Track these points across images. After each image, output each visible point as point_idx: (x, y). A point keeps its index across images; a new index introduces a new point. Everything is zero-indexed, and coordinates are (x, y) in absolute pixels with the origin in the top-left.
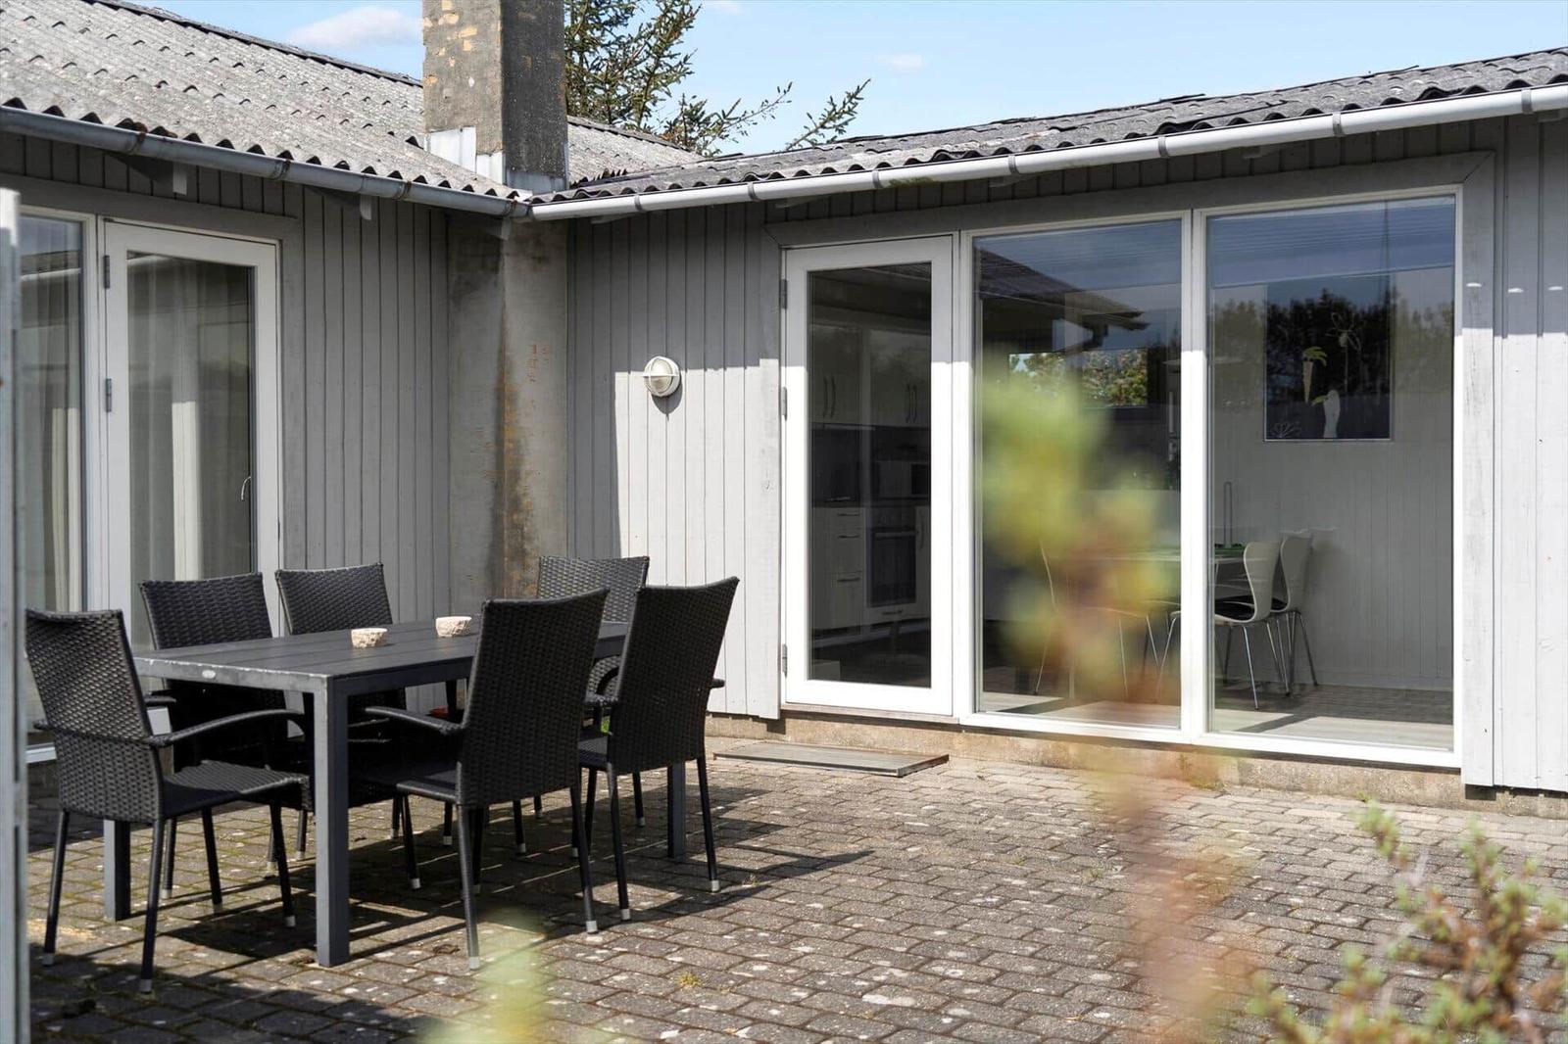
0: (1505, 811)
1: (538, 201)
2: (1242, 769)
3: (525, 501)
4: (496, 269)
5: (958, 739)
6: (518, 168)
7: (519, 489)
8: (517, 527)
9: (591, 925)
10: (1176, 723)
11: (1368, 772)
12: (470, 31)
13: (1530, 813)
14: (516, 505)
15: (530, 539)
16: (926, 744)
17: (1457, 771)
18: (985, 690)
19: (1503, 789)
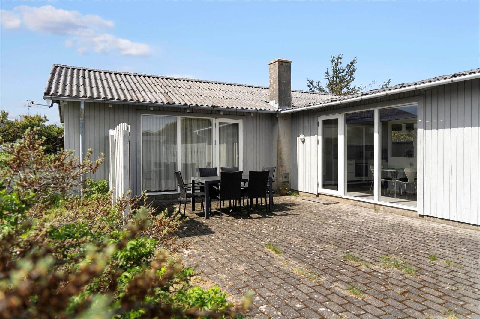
0: (426, 220)
1: (282, 111)
2: (384, 209)
3: (282, 158)
4: (278, 121)
5: (342, 200)
6: (282, 105)
7: (281, 156)
8: (281, 162)
9: (242, 218)
10: (373, 199)
11: (403, 210)
12: (275, 85)
13: (430, 220)
14: (281, 158)
15: (283, 164)
16: (337, 200)
17: (417, 211)
18: (347, 192)
19: (425, 215)
